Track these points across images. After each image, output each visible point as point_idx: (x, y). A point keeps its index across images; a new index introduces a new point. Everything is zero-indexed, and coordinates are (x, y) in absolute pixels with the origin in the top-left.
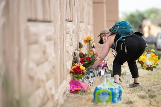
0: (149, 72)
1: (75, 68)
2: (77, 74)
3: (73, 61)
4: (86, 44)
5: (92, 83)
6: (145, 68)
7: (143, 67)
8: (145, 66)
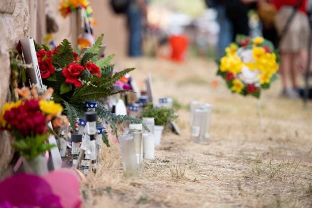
0: (250, 99)
1: (13, 110)
2: (25, 137)
3: (12, 76)
4: (68, 18)
5: (93, 162)
6: (239, 90)
7: (234, 88)
8: (238, 86)
